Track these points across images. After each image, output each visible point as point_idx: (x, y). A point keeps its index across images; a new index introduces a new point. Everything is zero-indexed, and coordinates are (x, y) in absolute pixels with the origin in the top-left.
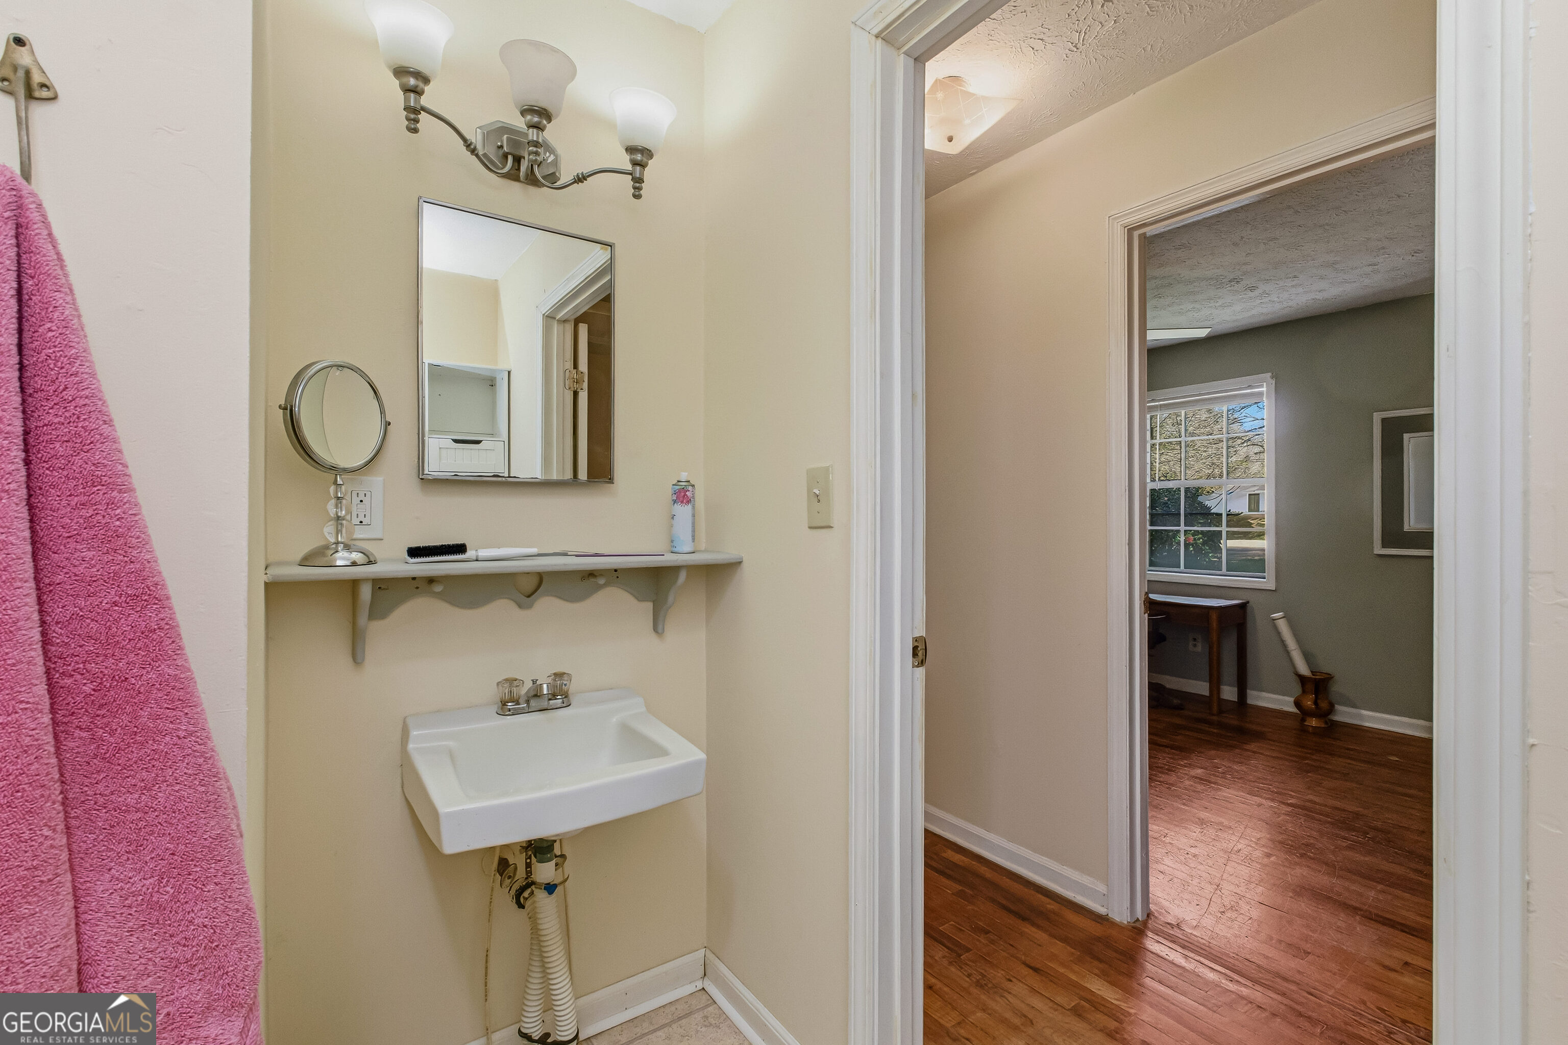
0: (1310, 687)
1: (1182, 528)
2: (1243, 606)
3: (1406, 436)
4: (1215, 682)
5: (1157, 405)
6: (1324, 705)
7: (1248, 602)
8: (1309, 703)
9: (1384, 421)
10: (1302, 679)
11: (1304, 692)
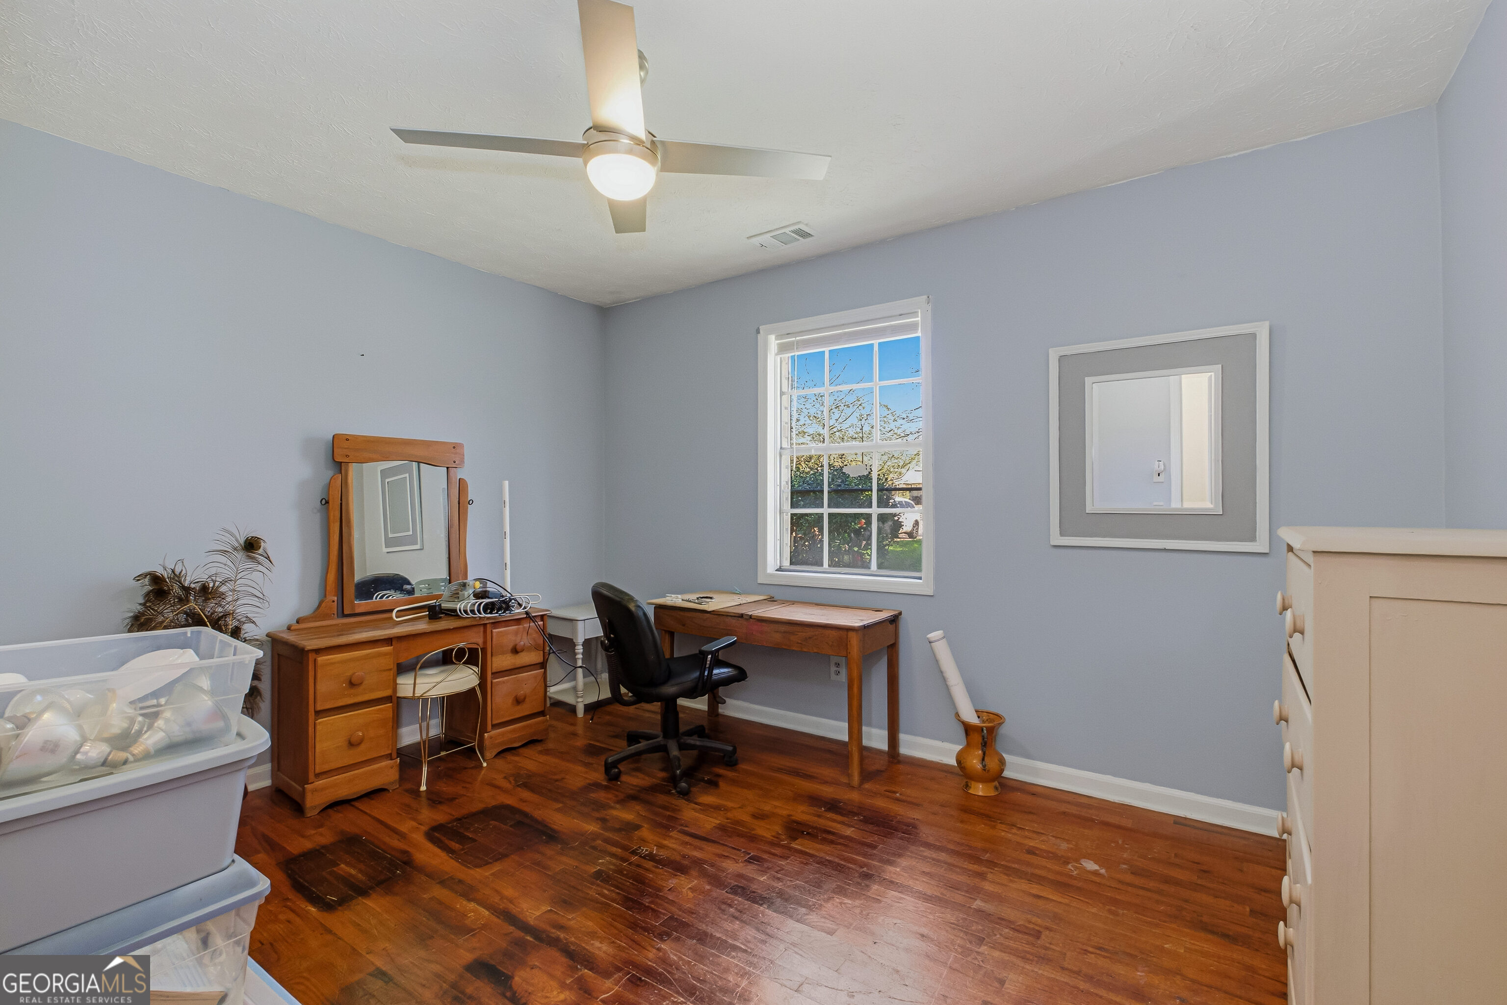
0: (976, 738)
1: (825, 511)
2: (894, 620)
3: (1088, 380)
4: (856, 721)
5: (793, 342)
6: (992, 764)
7: (900, 613)
8: (974, 763)
9: (1062, 359)
10: (968, 729)
11: (969, 745)
